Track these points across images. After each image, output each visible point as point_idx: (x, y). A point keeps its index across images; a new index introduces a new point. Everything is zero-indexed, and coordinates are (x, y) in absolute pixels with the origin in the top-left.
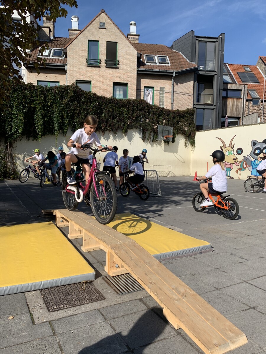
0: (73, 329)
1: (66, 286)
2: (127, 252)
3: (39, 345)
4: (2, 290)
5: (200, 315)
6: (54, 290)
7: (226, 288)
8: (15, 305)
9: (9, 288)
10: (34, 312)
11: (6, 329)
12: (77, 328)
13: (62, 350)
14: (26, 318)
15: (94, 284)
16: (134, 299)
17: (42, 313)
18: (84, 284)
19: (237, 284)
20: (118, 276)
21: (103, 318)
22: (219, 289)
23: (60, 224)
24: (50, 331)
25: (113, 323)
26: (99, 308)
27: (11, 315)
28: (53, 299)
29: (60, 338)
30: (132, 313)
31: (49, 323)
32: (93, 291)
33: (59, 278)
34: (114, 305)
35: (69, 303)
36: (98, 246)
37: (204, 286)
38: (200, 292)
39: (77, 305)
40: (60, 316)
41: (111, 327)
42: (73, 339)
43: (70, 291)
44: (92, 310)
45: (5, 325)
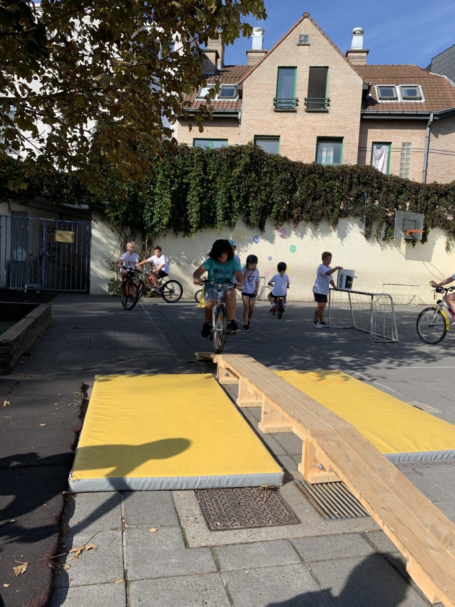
0: (248, 567)
1: (235, 490)
2: (339, 446)
3: (196, 584)
4: (140, 482)
6: (216, 493)
8: (157, 509)
9: (150, 480)
10: (186, 525)
11: (146, 547)
12: (255, 567)
13: (231, 602)
14: (175, 533)
15: (281, 494)
16: (350, 531)
17: (199, 530)
18: (264, 490)
20: (322, 484)
21: (298, 558)
23: (224, 380)
24: (212, 563)
25: (315, 571)
26: (291, 537)
27: (152, 524)
29: (227, 578)
30: (347, 556)
31: (211, 549)
32: (280, 506)
33: (225, 474)
34: (316, 536)
35: (241, 520)
36: (286, 425)
39: (253, 525)
40: (227, 540)
41: (311, 576)
42: (249, 586)
43: (241, 500)
44: (279, 540)
45: (145, 541)
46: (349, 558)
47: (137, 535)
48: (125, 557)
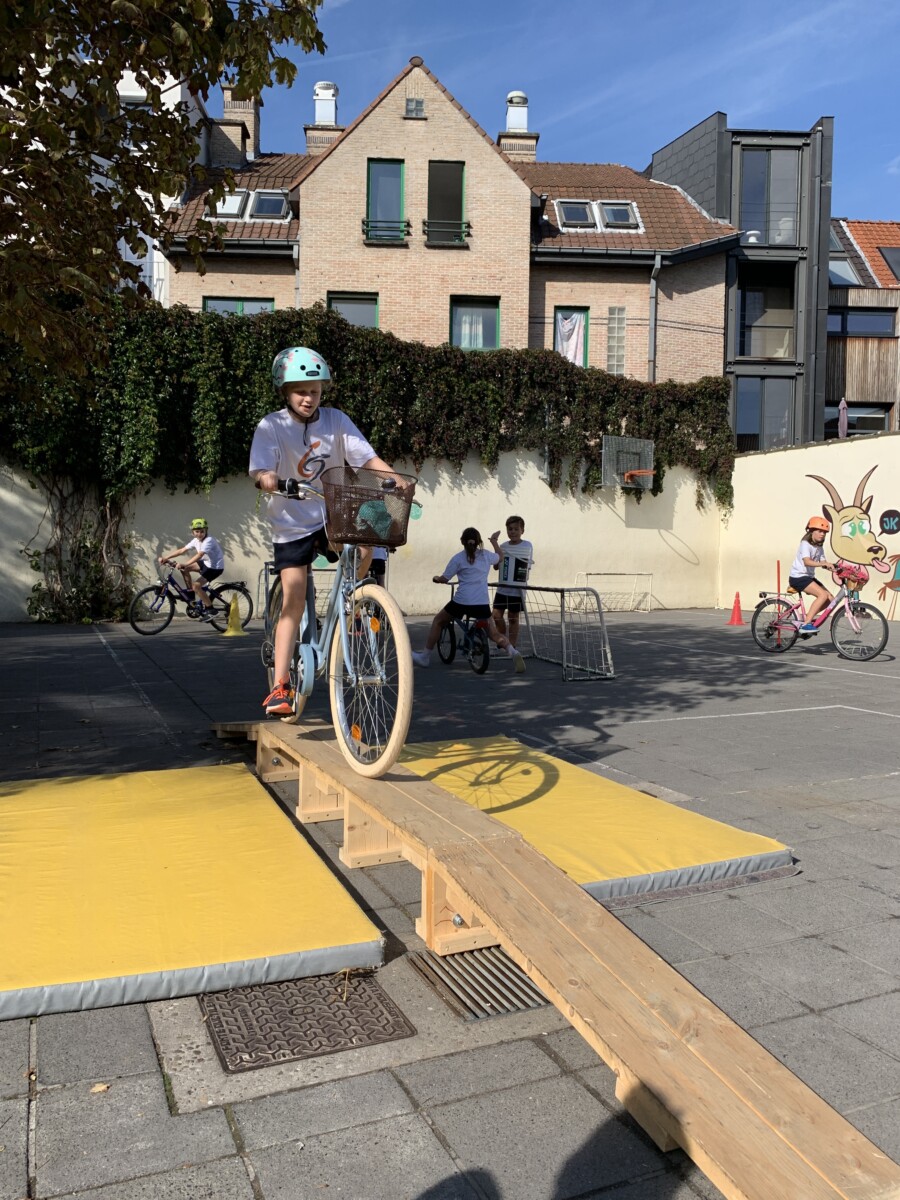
0: (303, 1136)
1: (283, 987)
2: (490, 874)
3: (189, 1186)
4: (75, 992)
5: (750, 1104)
6: (243, 996)
7: (845, 1007)
8: (113, 1044)
9: (97, 985)
10: (175, 1070)
11: (82, 1127)
12: (320, 1132)
14: (148, 1090)
15: (379, 982)
16: (514, 1037)
17: (203, 1076)
18: (344, 979)
19: (886, 993)
20: (462, 954)
21: (408, 1102)
22: (820, 1011)
23: (274, 775)
24: (228, 1139)
25: (441, 1122)
26: (394, 1063)
27: (98, 1077)
28: (239, 1028)
29: (258, 1164)
30: (507, 1086)
31: (225, 1111)
32: (377, 1006)
33: (262, 956)
34: (446, 1056)
35: (294, 1043)
36: (393, 848)
37: (764, 997)
38: (749, 1018)
39: (319, 1051)
40: (261, 1088)
41: (432, 1134)
42: (303, 1173)
43: (297, 1003)
44: (371, 1072)
45: (79, 1114)
46: (510, 1088)
47: (63, 1102)
48: (32, 1152)
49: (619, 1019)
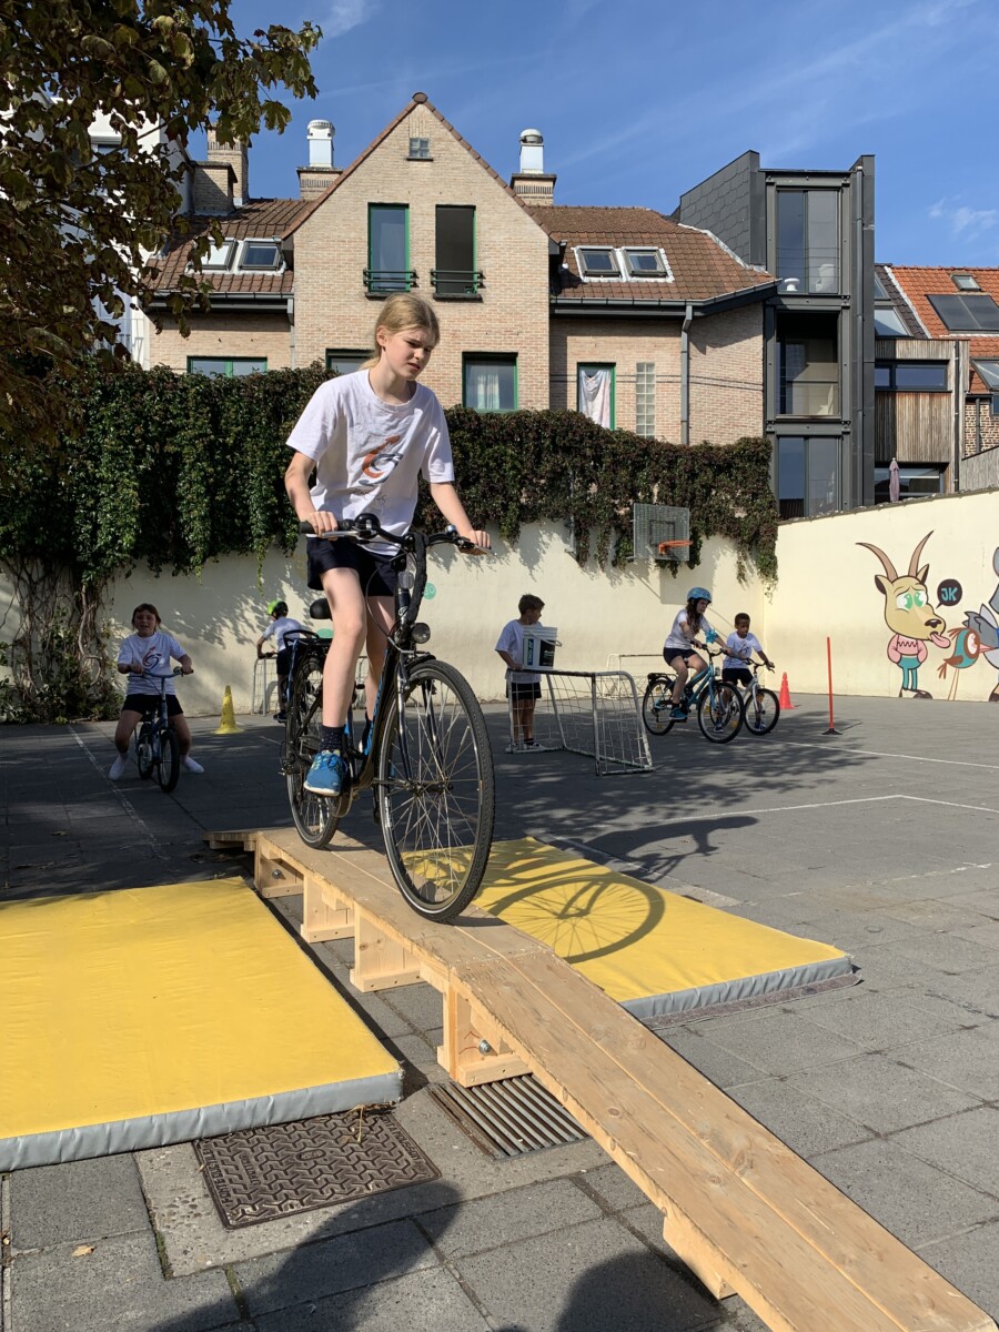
0: (315, 1297)
1: (290, 1128)
2: (520, 994)
4: (53, 1143)
5: (811, 1242)
6: (244, 1141)
7: (914, 1130)
8: (97, 1200)
9: (78, 1133)
10: (169, 1227)
11: (63, 1295)
12: (332, 1292)
14: (138, 1251)
15: (398, 1119)
16: (550, 1176)
17: (200, 1233)
18: (358, 1117)
19: (958, 1112)
20: (490, 1084)
21: (433, 1253)
22: (886, 1135)
23: (274, 890)
24: (229, 1304)
25: (469, 1274)
26: (416, 1211)
27: (83, 1238)
28: (241, 1178)
30: (543, 1231)
31: (226, 1272)
32: (395, 1146)
33: (264, 1094)
34: (474, 1200)
35: (303, 1192)
36: (410, 968)
37: (824, 1121)
38: (809, 1145)
39: (332, 1199)
40: (267, 1244)
41: (460, 1290)
43: (306, 1146)
44: (389, 1222)
45: (60, 1281)
46: (545, 1234)
47: (41, 1269)
48: (7, 1325)
49: (665, 1151)
